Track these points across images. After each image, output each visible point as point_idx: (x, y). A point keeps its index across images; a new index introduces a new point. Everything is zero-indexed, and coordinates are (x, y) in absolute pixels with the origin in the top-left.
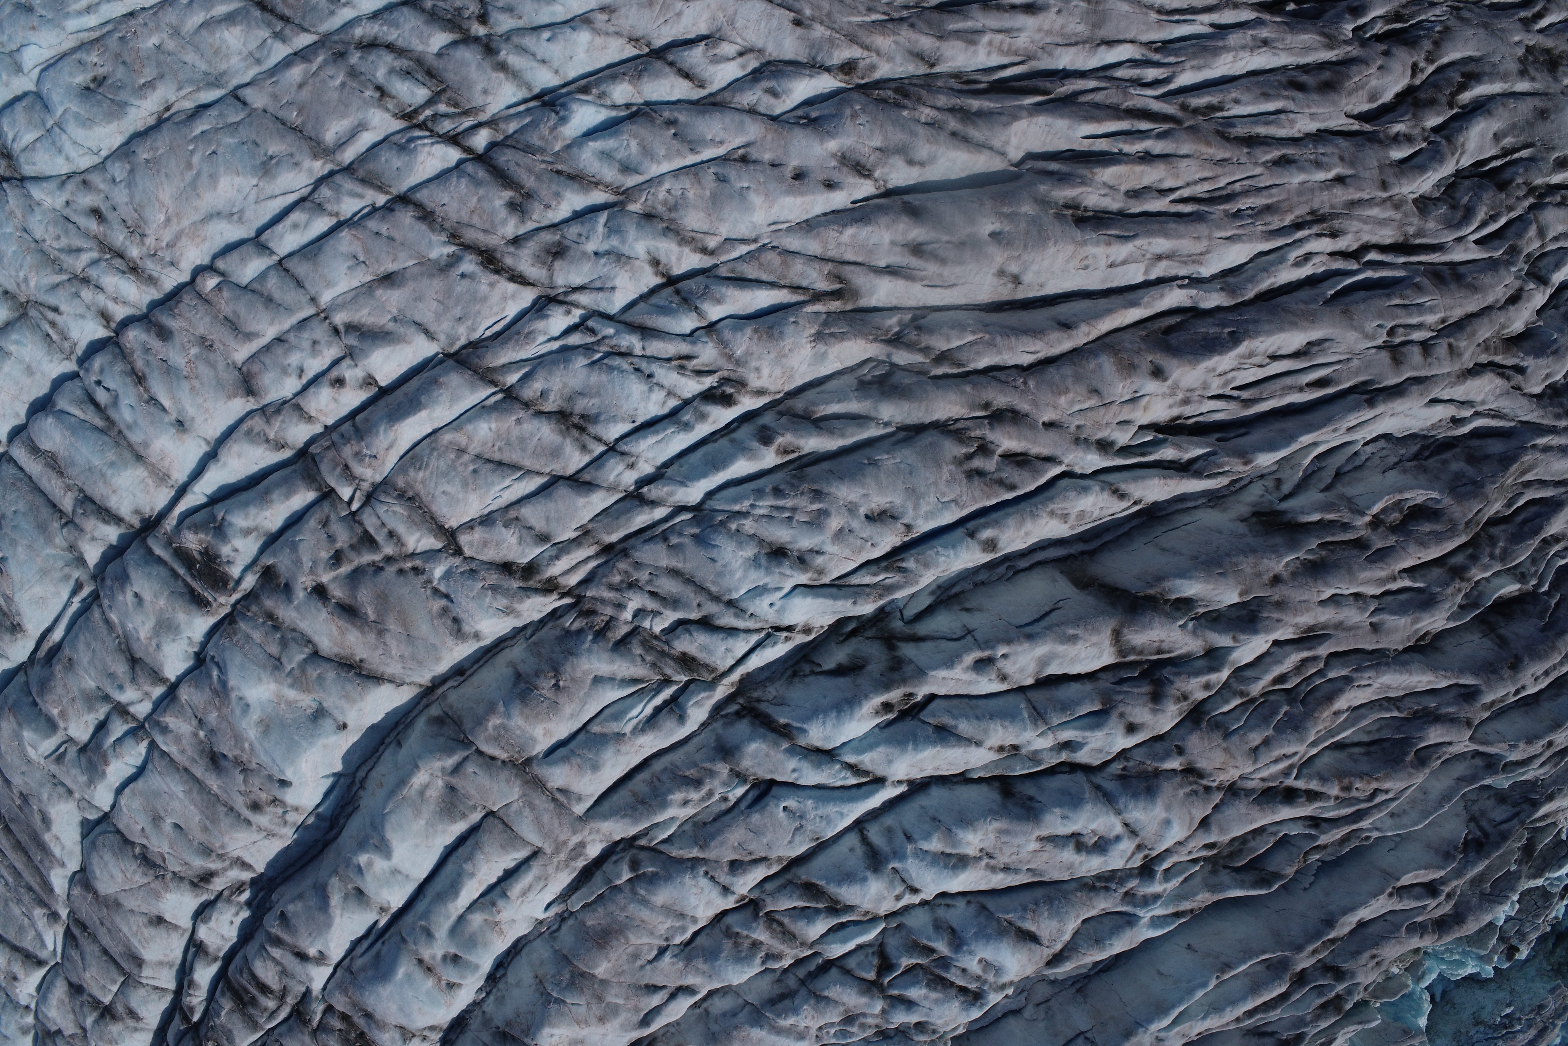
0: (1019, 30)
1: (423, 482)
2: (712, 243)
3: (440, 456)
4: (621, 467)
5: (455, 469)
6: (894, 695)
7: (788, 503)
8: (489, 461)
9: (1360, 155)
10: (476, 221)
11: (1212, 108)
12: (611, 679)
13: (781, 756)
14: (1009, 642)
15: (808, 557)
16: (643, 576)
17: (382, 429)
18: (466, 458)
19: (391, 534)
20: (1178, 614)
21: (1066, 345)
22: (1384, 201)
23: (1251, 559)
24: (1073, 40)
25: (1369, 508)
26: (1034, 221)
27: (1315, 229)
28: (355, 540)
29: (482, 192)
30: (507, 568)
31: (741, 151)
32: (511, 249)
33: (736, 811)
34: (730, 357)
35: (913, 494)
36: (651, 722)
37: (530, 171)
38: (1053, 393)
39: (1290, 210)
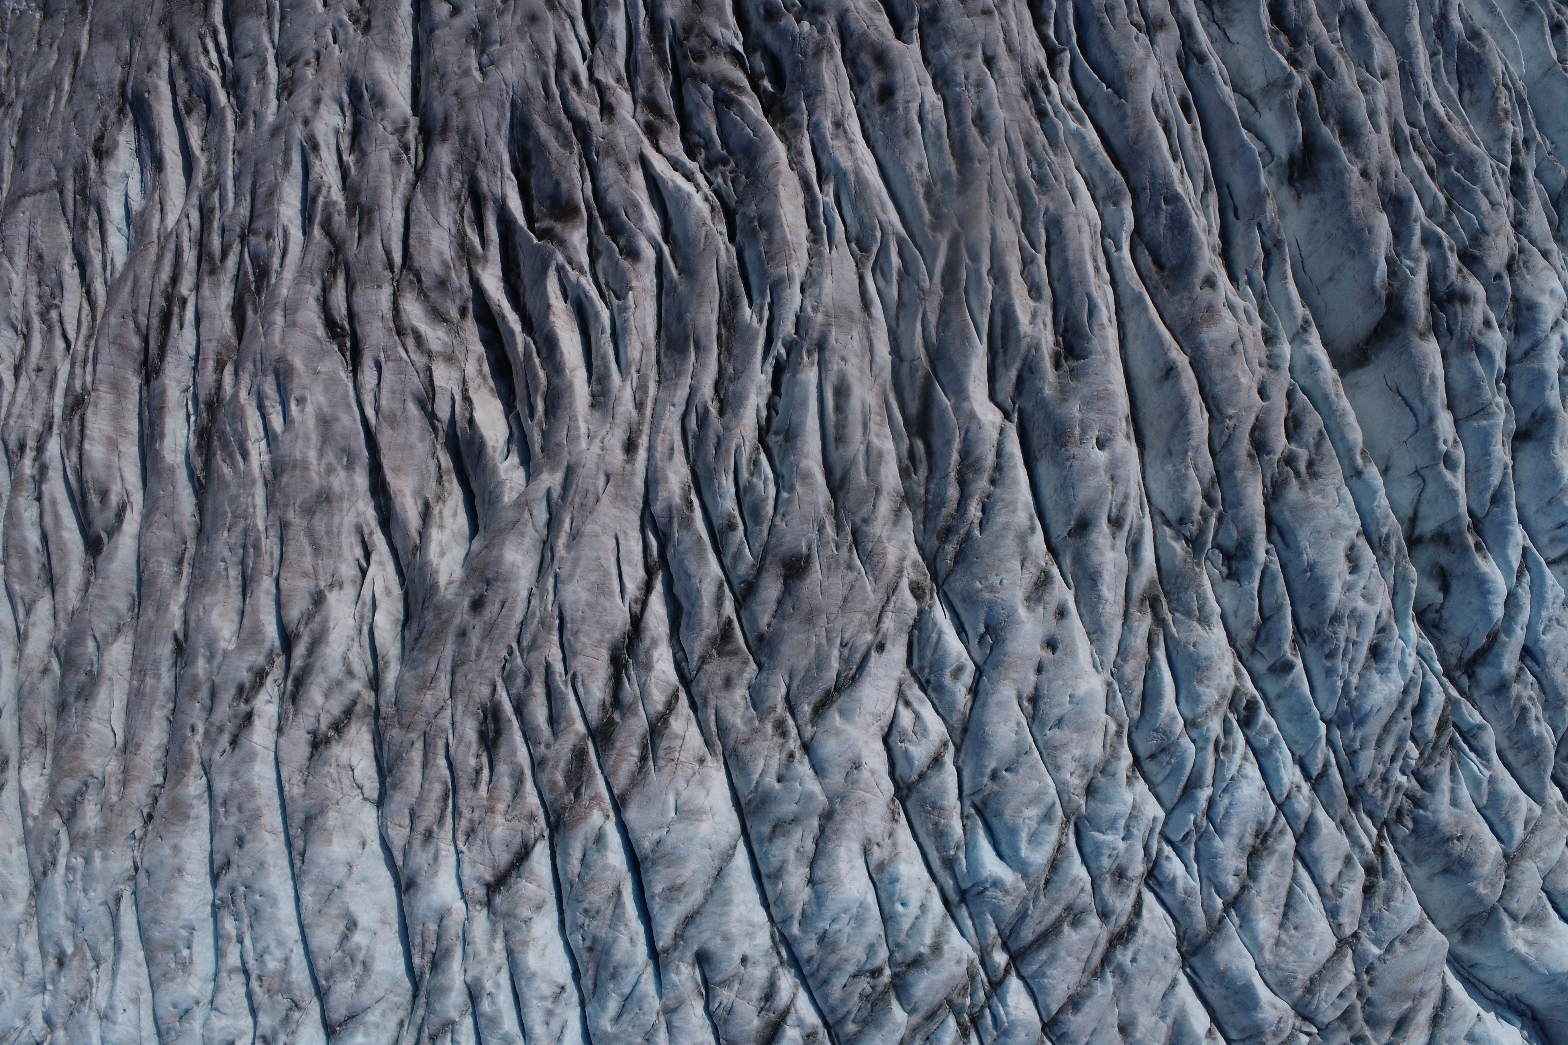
0: (863, 404)
1: (1304, 974)
2: (1113, 727)
3: (1284, 961)
4: (1301, 798)
5: (1295, 946)
6: (1471, 540)
7: (1343, 645)
8: (1285, 915)
9: (960, 35)
10: (1085, 956)
11: (929, 195)
12: (1453, 790)
13: (1513, 641)
14: (1435, 438)
15: (1381, 625)
16: (1381, 769)
17: (1260, 1016)
18: (1284, 937)
19: (1341, 995)
20: (1400, 274)
21: (1191, 373)
22: (1001, 14)
23: (1353, 198)
24: (867, 344)
25: (1284, 68)
26: (1088, 403)
27: (1043, 95)
28: (1344, 1026)
29: (1062, 954)
30: (1368, 890)
31: (1026, 703)
32: (1114, 918)
33: (1540, 675)
34: (1218, 704)
35: (1336, 530)
36: (1482, 754)
37: (1047, 910)
38: (1239, 390)
39: (1029, 121)
